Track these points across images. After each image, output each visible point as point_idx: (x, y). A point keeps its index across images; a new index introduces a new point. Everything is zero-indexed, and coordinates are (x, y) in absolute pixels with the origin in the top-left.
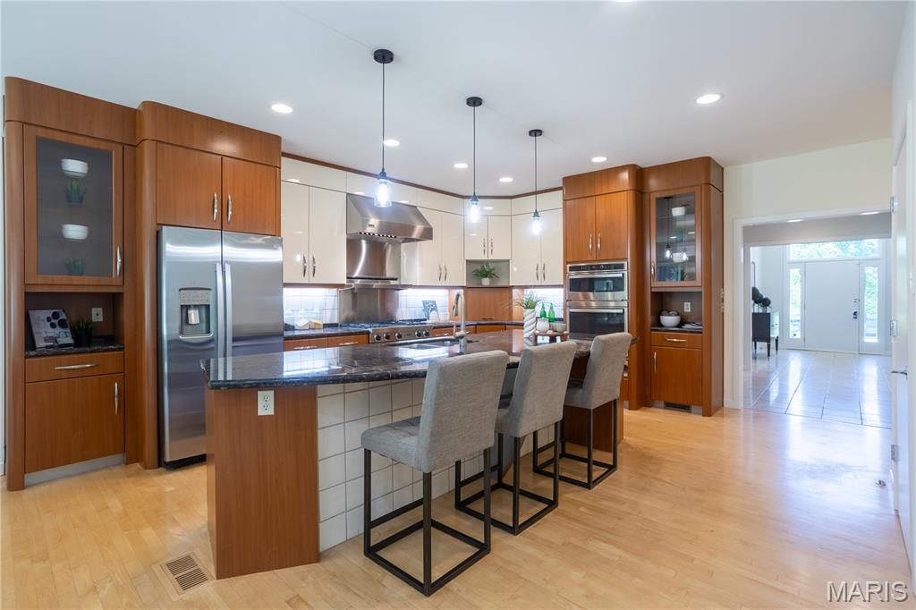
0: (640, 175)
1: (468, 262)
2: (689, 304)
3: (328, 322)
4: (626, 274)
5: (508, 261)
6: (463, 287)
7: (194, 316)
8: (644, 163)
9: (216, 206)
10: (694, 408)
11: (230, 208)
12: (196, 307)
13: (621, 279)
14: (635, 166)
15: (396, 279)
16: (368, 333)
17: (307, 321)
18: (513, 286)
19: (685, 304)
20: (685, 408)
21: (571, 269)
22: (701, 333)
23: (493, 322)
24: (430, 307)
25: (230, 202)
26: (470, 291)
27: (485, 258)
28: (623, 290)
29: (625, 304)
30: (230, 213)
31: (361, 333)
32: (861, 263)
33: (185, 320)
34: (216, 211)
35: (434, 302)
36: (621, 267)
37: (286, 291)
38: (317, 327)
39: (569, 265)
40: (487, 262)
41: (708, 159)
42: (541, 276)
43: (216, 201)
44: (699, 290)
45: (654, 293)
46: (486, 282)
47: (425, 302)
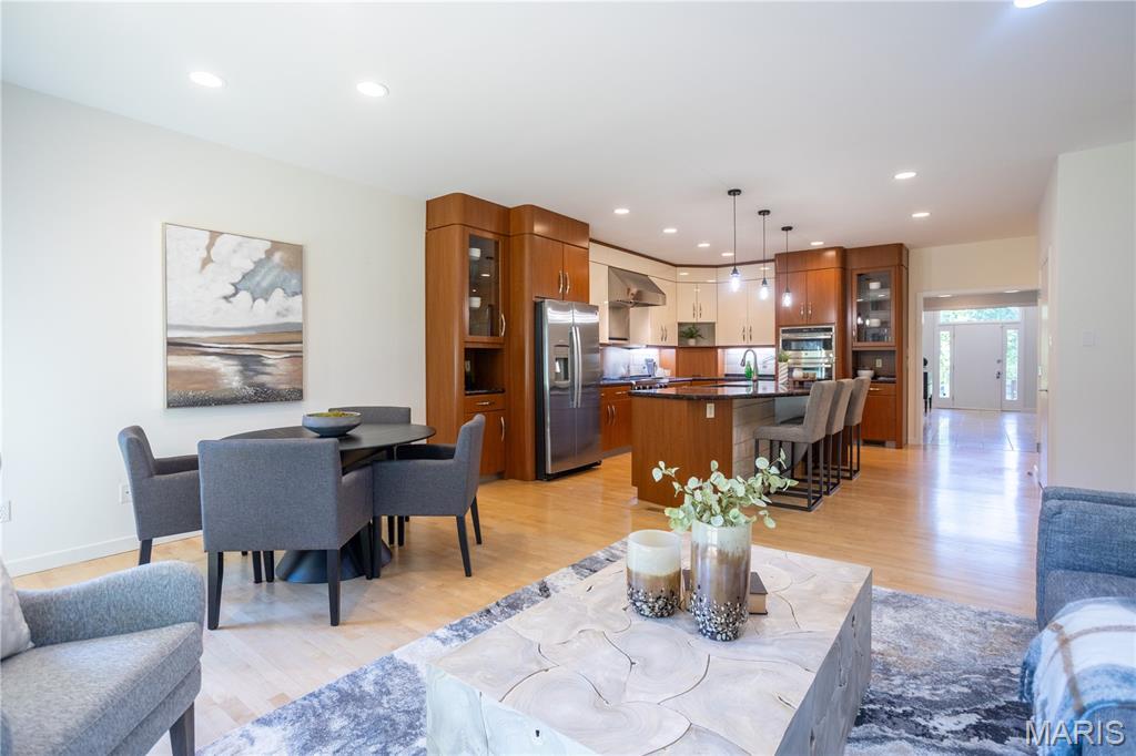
0: (844, 254)
1: (680, 324)
2: (880, 360)
4: (833, 335)
5: (714, 324)
6: (675, 347)
8: (846, 245)
9: (561, 282)
10: (887, 443)
11: (568, 283)
13: (831, 340)
14: (840, 247)
15: (626, 339)
16: (632, 384)
18: (718, 347)
19: (877, 360)
20: (881, 444)
21: (784, 331)
22: (895, 383)
24: (651, 364)
25: (567, 279)
26: (681, 350)
27: (694, 321)
28: (832, 349)
29: (833, 360)
30: (568, 287)
32: (1003, 327)
36: (830, 330)
39: (781, 329)
40: (694, 324)
41: (901, 245)
42: (747, 337)
43: (561, 278)
44: (892, 349)
45: (854, 352)
46: (692, 342)
47: (647, 361)
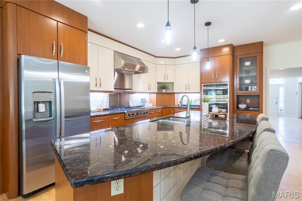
0: (233, 48)
1: (158, 83)
2: (249, 100)
3: (105, 108)
4: (228, 87)
5: (173, 83)
6: (156, 93)
7: (42, 108)
8: (235, 44)
9: (54, 48)
11: (62, 50)
12: (43, 102)
13: (226, 90)
14: (232, 45)
15: (131, 89)
16: (125, 113)
17: (96, 108)
18: (175, 93)
19: (247, 100)
21: (204, 86)
22: (259, 111)
23: (167, 107)
24: (144, 101)
25: (62, 47)
26: (159, 94)
27: (164, 81)
28: (227, 94)
29: (228, 100)
30: (62, 53)
31: (122, 113)
32: (278, 86)
33: (37, 110)
34: (54, 51)
35: (145, 99)
36: (227, 85)
37: (91, 94)
38: (101, 110)
39: (203, 85)
40: (165, 83)
42: (188, 89)
43: (54, 46)
44: (258, 94)
45: (237, 96)
46: (164, 91)
47: (142, 99)
